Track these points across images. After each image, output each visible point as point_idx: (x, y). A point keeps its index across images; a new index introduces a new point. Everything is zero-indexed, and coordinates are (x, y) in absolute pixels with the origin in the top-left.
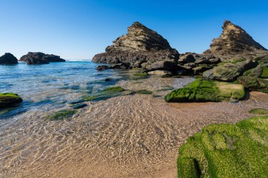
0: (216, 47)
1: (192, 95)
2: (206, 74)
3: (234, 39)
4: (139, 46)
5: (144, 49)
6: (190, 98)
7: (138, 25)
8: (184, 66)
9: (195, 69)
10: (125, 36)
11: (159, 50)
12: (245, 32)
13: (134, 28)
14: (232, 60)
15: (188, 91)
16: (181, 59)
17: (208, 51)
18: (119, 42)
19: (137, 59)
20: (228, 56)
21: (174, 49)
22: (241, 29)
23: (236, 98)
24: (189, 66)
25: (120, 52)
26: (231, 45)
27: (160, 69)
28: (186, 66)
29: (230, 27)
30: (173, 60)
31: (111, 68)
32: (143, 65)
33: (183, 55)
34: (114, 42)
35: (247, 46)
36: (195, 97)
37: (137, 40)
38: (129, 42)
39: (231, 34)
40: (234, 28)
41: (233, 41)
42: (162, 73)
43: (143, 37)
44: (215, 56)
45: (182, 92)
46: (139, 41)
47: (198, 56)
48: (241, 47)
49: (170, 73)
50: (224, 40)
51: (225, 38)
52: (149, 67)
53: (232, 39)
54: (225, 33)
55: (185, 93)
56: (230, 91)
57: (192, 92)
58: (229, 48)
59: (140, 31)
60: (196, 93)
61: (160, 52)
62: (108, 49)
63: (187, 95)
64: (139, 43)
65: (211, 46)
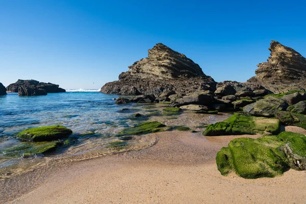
0: (263, 74)
1: (229, 128)
2: (247, 109)
3: (287, 64)
4: (163, 72)
5: (170, 77)
6: (226, 130)
7: (162, 47)
8: (222, 100)
9: (235, 103)
10: (145, 60)
11: (189, 77)
12: (299, 55)
13: (156, 51)
14: (286, 91)
15: (225, 124)
16: (219, 90)
17: (253, 79)
18: (137, 67)
19: (162, 89)
20: (280, 85)
21: (209, 77)
22: (293, 52)
23: (270, 131)
24: (227, 99)
25: (137, 80)
26: (283, 71)
27: (194, 103)
28: (225, 100)
29: (280, 49)
30: (208, 92)
31: (132, 101)
32: (172, 97)
33: (221, 84)
34: (130, 67)
35: (303, 72)
36: (231, 130)
37: (160, 66)
38: (150, 67)
39: (282, 58)
40: (285, 51)
41: (285, 67)
42: (197, 107)
43: (168, 61)
44: (264, 86)
45: (219, 125)
46: (163, 66)
47: (240, 86)
48: (296, 73)
49: (205, 107)
50: (273, 65)
51: (274, 62)
52: (180, 101)
53: (283, 64)
54: (274, 56)
55: (222, 126)
56: (265, 125)
57: (229, 126)
58: (281, 74)
59: (164, 54)
60: (233, 127)
61: (191, 80)
62: (122, 77)
63: (224, 128)
64: (163, 69)
65: (257, 72)
